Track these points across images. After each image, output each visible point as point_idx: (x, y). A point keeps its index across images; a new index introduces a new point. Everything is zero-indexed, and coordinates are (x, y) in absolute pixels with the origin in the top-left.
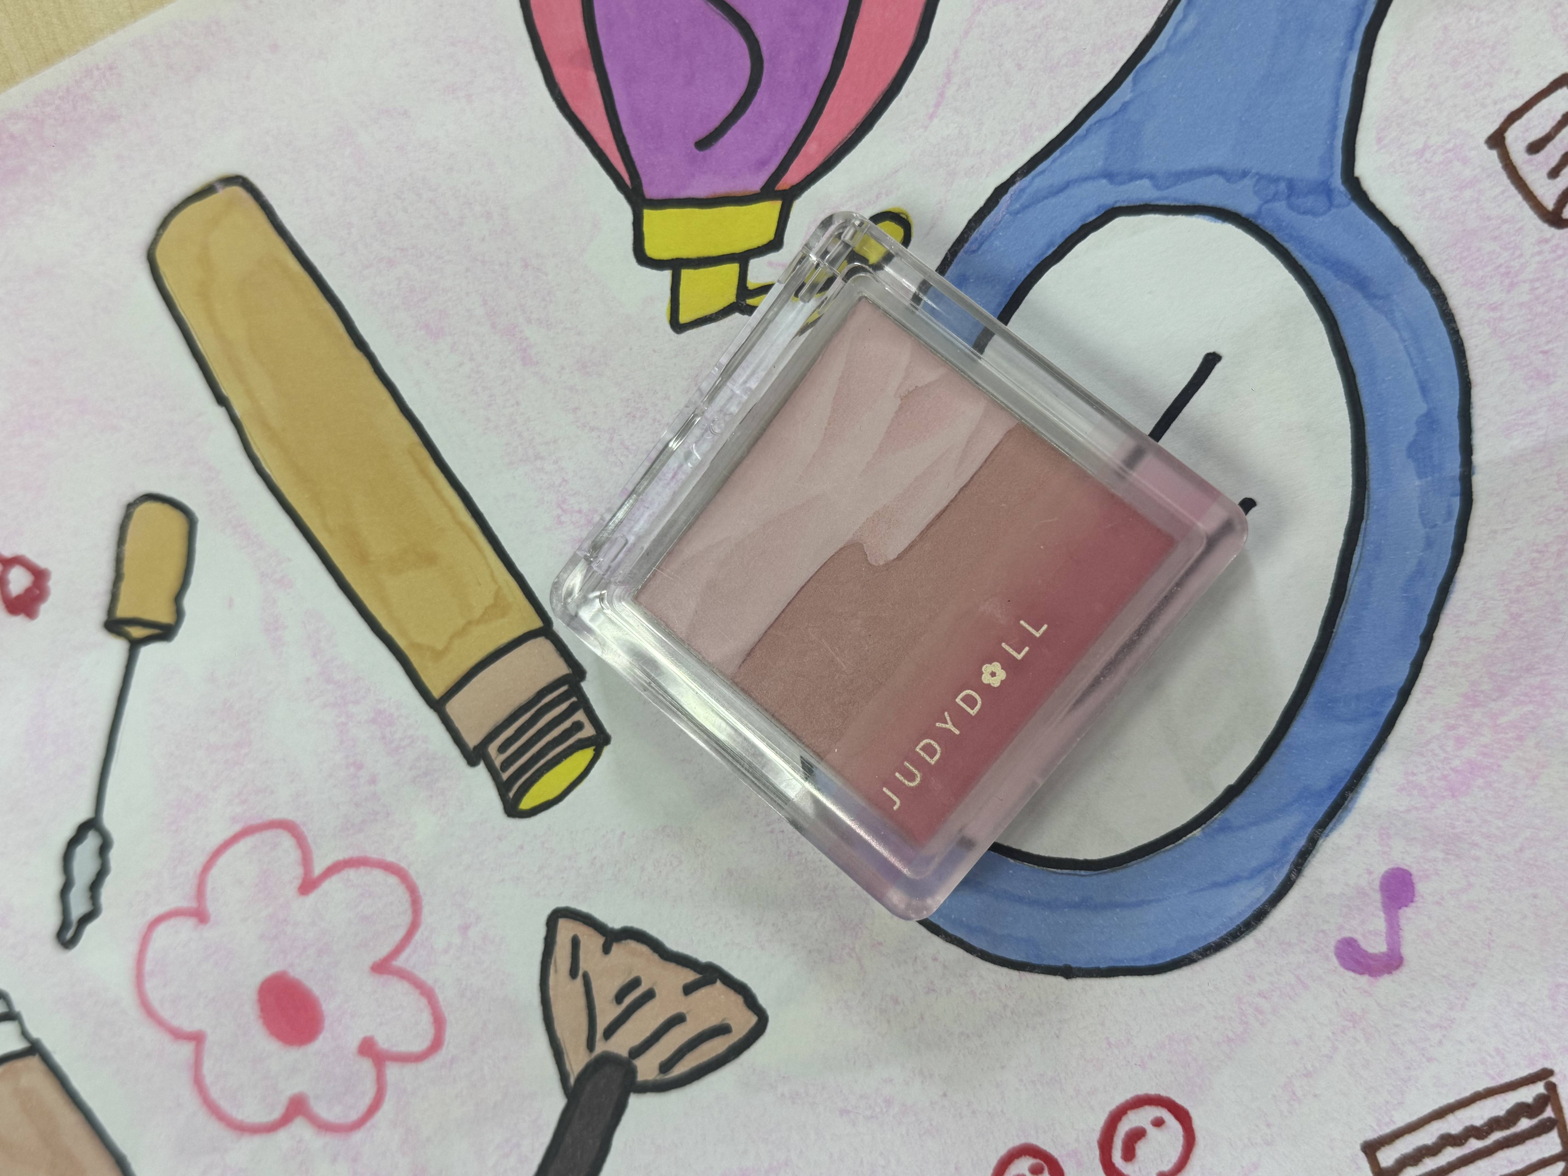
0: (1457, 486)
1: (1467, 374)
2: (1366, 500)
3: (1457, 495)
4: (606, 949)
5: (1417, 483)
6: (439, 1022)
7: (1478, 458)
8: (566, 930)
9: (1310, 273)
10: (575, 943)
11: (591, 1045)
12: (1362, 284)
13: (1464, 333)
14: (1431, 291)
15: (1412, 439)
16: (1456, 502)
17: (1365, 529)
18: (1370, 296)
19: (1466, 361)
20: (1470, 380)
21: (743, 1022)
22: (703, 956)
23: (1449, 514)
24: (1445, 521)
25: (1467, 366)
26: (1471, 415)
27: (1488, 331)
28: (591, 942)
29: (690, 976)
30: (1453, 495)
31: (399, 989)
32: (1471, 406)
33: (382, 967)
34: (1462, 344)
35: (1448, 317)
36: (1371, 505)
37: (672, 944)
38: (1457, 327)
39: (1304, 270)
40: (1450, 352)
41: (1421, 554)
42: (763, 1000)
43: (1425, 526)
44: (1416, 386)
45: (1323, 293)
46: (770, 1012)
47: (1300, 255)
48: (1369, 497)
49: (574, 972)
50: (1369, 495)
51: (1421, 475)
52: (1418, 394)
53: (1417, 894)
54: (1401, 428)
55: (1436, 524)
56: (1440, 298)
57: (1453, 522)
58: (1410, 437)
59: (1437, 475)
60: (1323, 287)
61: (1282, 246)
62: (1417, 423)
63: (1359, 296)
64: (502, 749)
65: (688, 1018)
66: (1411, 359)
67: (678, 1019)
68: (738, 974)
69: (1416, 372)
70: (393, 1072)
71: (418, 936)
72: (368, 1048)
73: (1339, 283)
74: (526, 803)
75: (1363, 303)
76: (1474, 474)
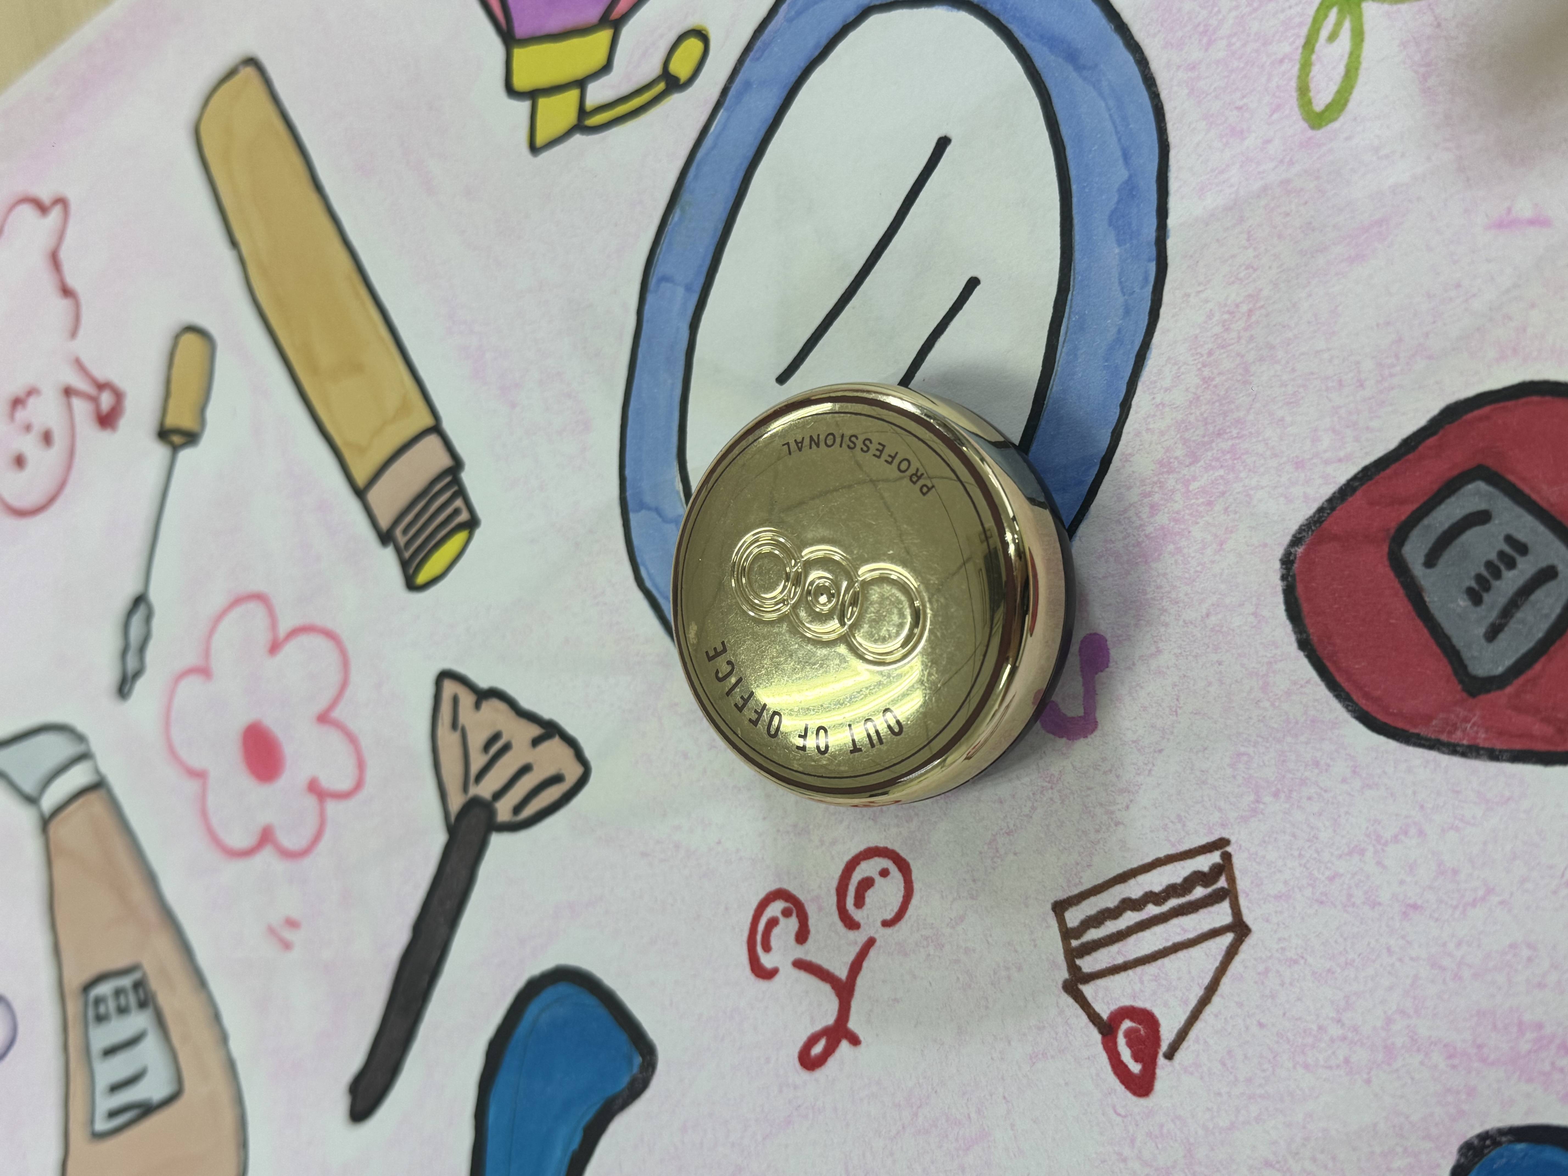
0: (1153, 251)
1: (1165, 138)
2: (1072, 271)
3: (1153, 261)
4: (477, 706)
5: (1117, 251)
6: (361, 765)
7: (1171, 222)
8: (450, 687)
9: (1029, 51)
10: (455, 700)
11: (465, 788)
12: (1072, 56)
13: (1164, 95)
14: (1134, 58)
15: (1113, 207)
16: (1152, 267)
17: (1071, 300)
18: (1079, 68)
19: (1165, 124)
20: (1168, 143)
21: (573, 772)
22: (546, 713)
23: (1146, 279)
24: (1142, 288)
25: (1166, 130)
26: (1169, 179)
27: (1186, 91)
28: (467, 699)
29: (536, 731)
30: (1150, 260)
31: (334, 738)
32: (1169, 169)
33: (323, 718)
34: (1162, 108)
35: (1149, 81)
36: (1077, 276)
37: (526, 703)
38: (1158, 90)
39: (1024, 49)
40: (1151, 116)
41: (1121, 322)
42: (588, 753)
43: (1124, 294)
44: (1118, 154)
45: (1038, 69)
46: (593, 764)
47: (1021, 35)
48: (1074, 269)
49: (454, 725)
50: (1074, 266)
51: (1120, 243)
52: (1121, 162)
53: (1111, 660)
54: (1104, 197)
55: (1134, 291)
56: (1142, 62)
57: (1150, 288)
58: (1112, 204)
59: (1135, 242)
60: (1039, 63)
61: (1006, 27)
62: (1119, 190)
63: (1070, 68)
64: (405, 531)
65: (535, 768)
66: (1116, 127)
67: (525, 769)
68: (571, 729)
69: (1119, 140)
70: (332, 807)
71: (348, 693)
72: (314, 788)
73: (1053, 57)
74: (421, 578)
75: (1074, 75)
76: (1168, 238)
